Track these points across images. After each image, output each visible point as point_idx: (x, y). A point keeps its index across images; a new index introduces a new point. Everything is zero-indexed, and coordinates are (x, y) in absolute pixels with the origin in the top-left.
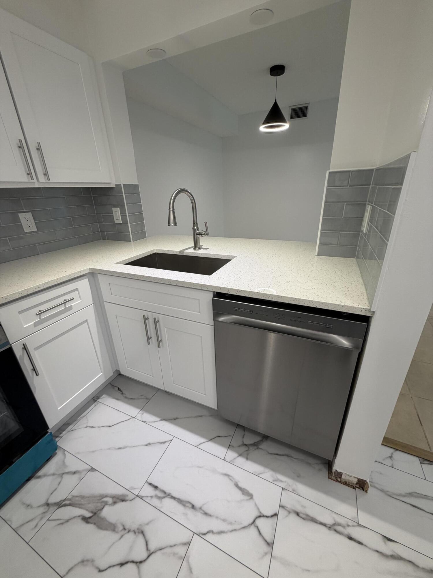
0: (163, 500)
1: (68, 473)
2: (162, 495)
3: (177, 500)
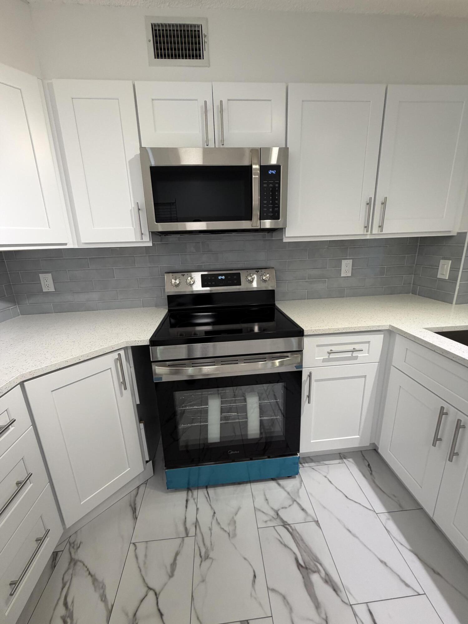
1: (298, 504)
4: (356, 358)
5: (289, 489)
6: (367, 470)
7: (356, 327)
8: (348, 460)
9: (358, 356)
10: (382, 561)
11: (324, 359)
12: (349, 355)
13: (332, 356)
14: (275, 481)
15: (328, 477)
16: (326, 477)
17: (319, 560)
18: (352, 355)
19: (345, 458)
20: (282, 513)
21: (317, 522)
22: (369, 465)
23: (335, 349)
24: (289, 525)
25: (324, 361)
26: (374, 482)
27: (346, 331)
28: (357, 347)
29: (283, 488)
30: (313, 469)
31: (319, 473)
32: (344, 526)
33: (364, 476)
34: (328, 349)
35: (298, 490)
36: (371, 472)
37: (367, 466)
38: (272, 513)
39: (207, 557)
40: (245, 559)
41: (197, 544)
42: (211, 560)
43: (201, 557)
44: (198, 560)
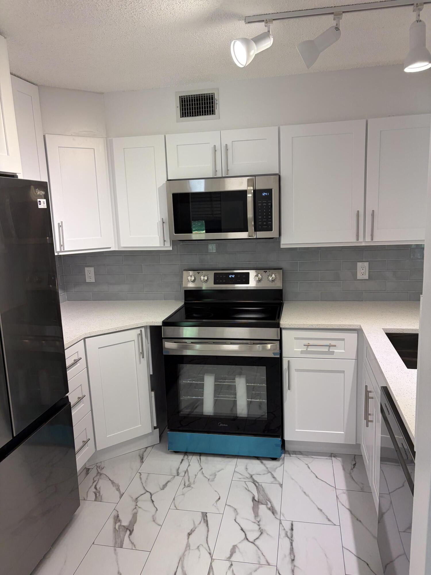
0: (287, 538)
1: (272, 474)
2: (289, 535)
3: (292, 547)
4: (333, 353)
5: (268, 466)
6: (350, 466)
7: (328, 325)
8: (336, 459)
9: (334, 351)
10: (319, 509)
11: (302, 351)
12: (326, 349)
13: (310, 349)
14: (260, 460)
15: (309, 465)
16: (307, 464)
17: (270, 500)
18: (329, 350)
19: (334, 457)
20: (254, 477)
21: (281, 485)
22: (355, 464)
23: (311, 342)
24: (257, 482)
25: (302, 352)
26: (350, 474)
27: (320, 328)
28: (333, 343)
29: (264, 465)
30: (299, 458)
31: (303, 461)
32: (303, 491)
33: (344, 469)
34: (306, 342)
35: (277, 468)
36: (352, 468)
37: (353, 464)
38: (248, 476)
39: (189, 486)
40: (216, 491)
41: (184, 480)
42: (191, 488)
43: (185, 485)
44: (182, 486)
